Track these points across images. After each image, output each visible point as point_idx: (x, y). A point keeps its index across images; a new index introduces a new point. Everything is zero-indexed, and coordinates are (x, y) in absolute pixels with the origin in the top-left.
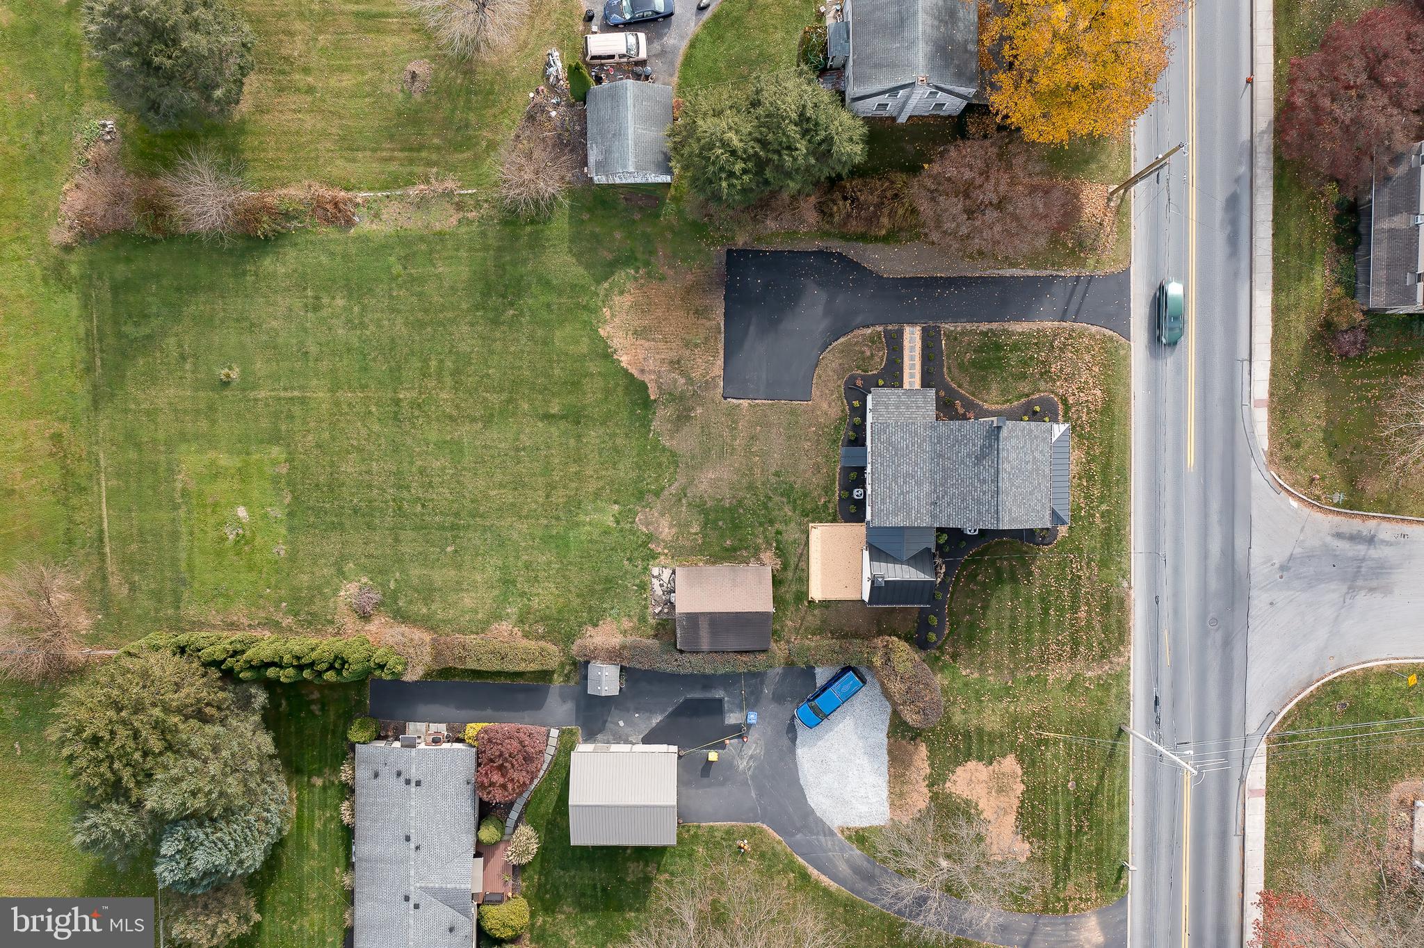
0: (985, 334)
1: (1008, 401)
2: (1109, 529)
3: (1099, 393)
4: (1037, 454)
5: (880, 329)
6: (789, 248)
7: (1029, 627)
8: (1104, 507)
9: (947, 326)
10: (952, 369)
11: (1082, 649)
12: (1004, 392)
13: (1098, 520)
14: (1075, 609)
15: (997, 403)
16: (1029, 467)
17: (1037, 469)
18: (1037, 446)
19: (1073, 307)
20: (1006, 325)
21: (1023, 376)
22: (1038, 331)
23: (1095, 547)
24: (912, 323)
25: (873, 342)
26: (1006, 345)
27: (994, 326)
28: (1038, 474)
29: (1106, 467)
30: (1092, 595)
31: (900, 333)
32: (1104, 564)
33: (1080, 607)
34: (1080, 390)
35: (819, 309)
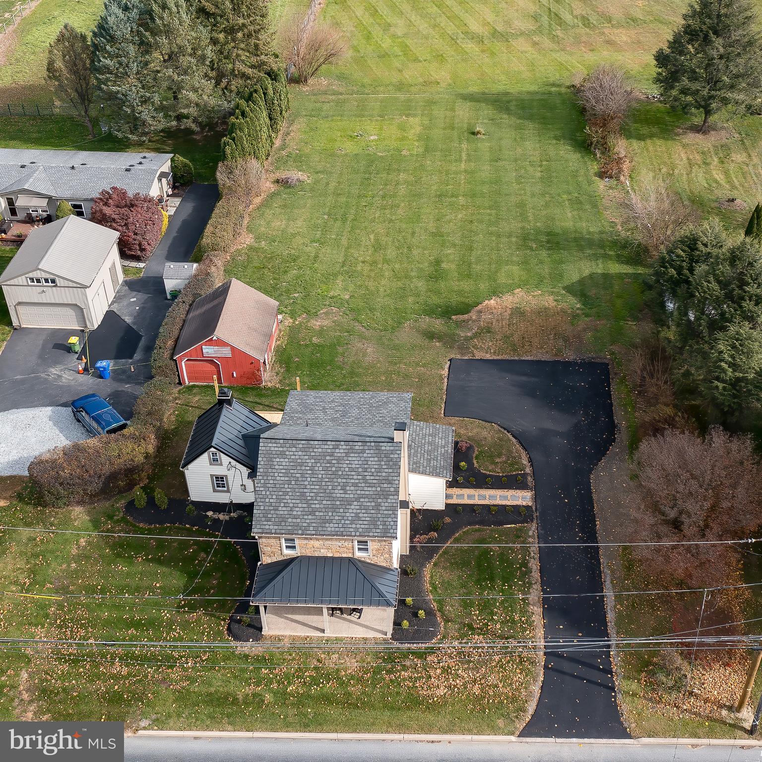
0: (525, 564)
1: (435, 588)
2: (235, 702)
3: (441, 691)
4: (355, 506)
5: (528, 470)
6: (615, 403)
7: (118, 607)
8: (268, 697)
9: (534, 528)
10: (478, 534)
11: (66, 667)
12: (446, 585)
13: (249, 690)
14: (126, 659)
15: (431, 577)
16: (338, 493)
17: (334, 509)
18: (366, 508)
19: (566, 666)
20: (537, 587)
21: (466, 605)
22: (531, 624)
23: (210, 685)
24: (535, 498)
25: (512, 465)
26: (510, 587)
27: (536, 575)
28: (327, 509)
29: (328, 699)
30: (140, 681)
31: (523, 486)
32: (182, 697)
33: (127, 666)
34: (446, 670)
35: (549, 425)
